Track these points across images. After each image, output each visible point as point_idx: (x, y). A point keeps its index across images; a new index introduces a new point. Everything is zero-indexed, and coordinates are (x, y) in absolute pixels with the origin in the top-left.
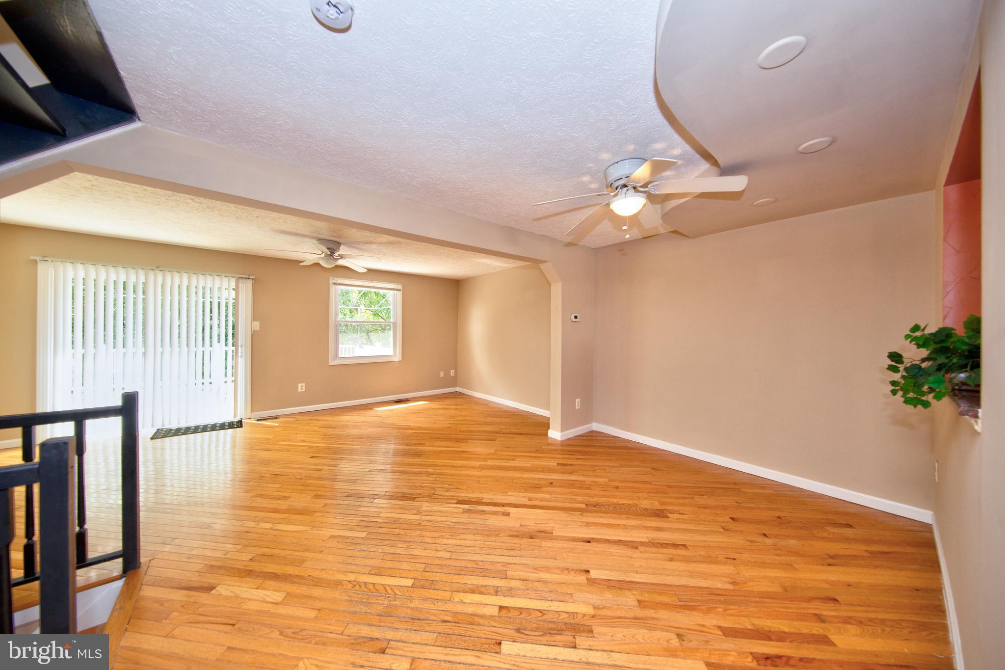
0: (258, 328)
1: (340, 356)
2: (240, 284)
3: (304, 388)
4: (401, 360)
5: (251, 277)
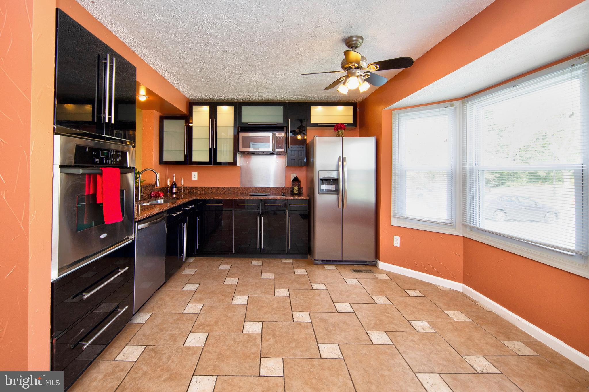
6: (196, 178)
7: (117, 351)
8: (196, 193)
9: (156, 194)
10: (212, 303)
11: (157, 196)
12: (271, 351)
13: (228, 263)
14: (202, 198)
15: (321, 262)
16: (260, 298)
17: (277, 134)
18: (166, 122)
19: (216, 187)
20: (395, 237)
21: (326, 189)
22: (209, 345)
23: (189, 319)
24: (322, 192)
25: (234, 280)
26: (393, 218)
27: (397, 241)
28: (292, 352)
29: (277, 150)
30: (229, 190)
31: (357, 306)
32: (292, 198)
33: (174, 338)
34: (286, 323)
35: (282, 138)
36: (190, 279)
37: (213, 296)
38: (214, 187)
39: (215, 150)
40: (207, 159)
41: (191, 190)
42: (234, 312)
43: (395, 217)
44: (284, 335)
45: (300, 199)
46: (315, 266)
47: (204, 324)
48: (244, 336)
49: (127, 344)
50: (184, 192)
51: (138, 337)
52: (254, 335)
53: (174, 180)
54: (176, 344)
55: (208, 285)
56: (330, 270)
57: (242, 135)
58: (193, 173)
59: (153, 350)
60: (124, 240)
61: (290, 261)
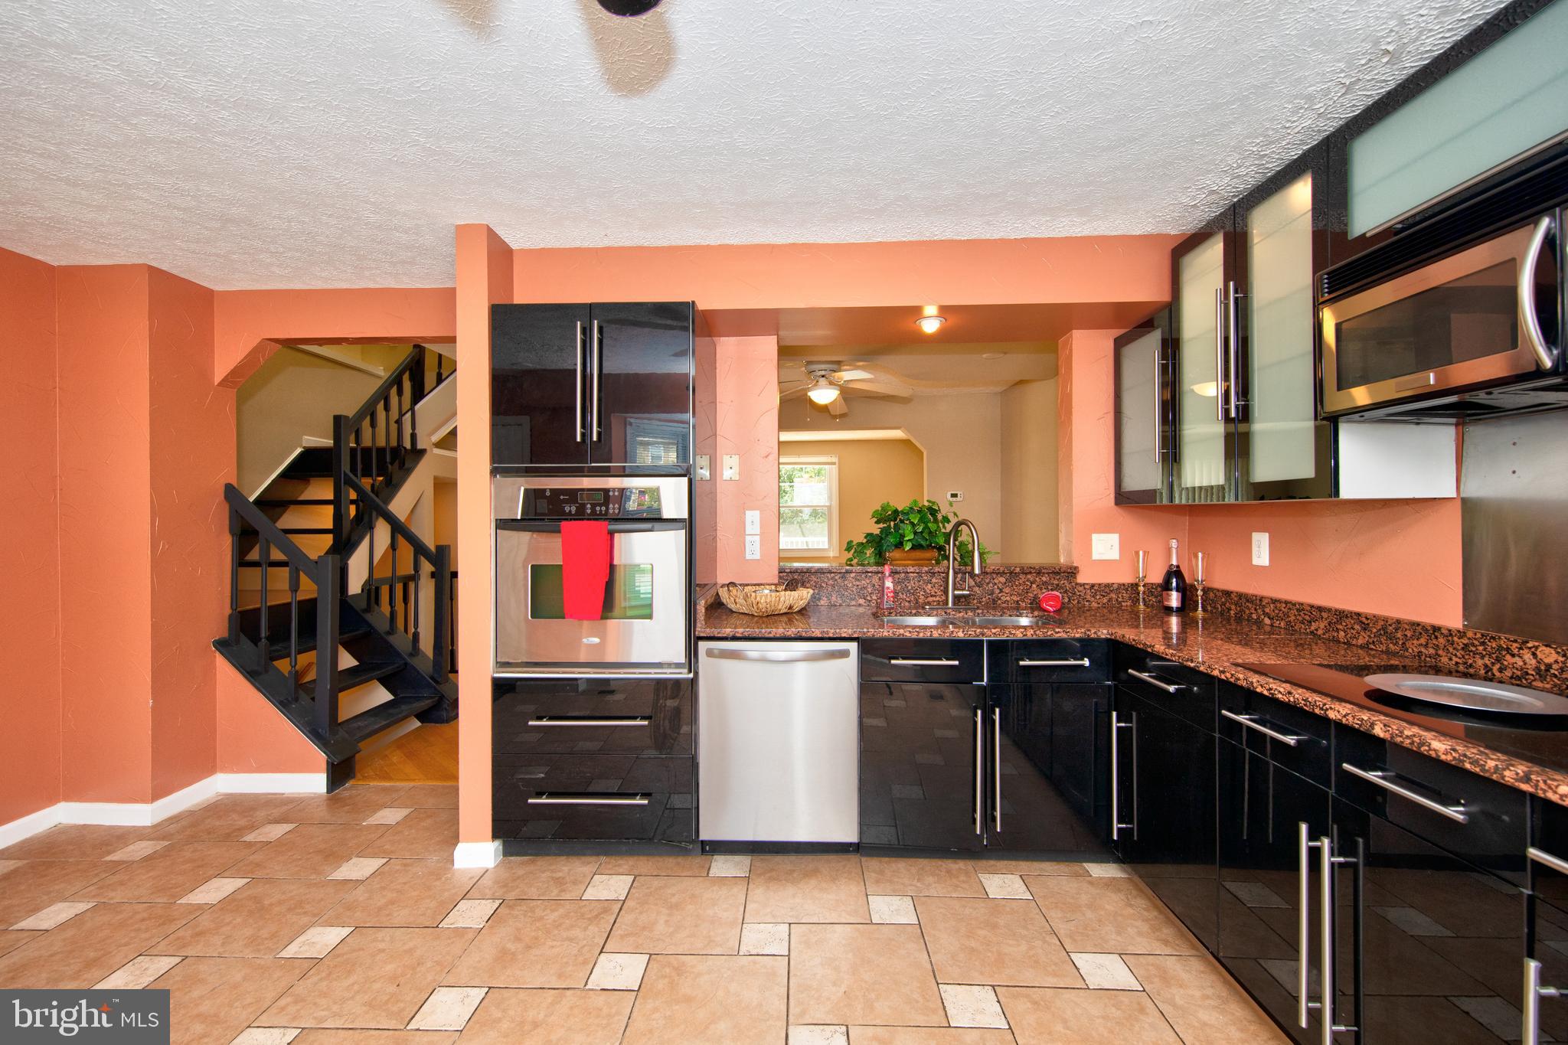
4: (838, 555)
6: (1264, 560)
40: (1220, 476)
41: (1243, 609)
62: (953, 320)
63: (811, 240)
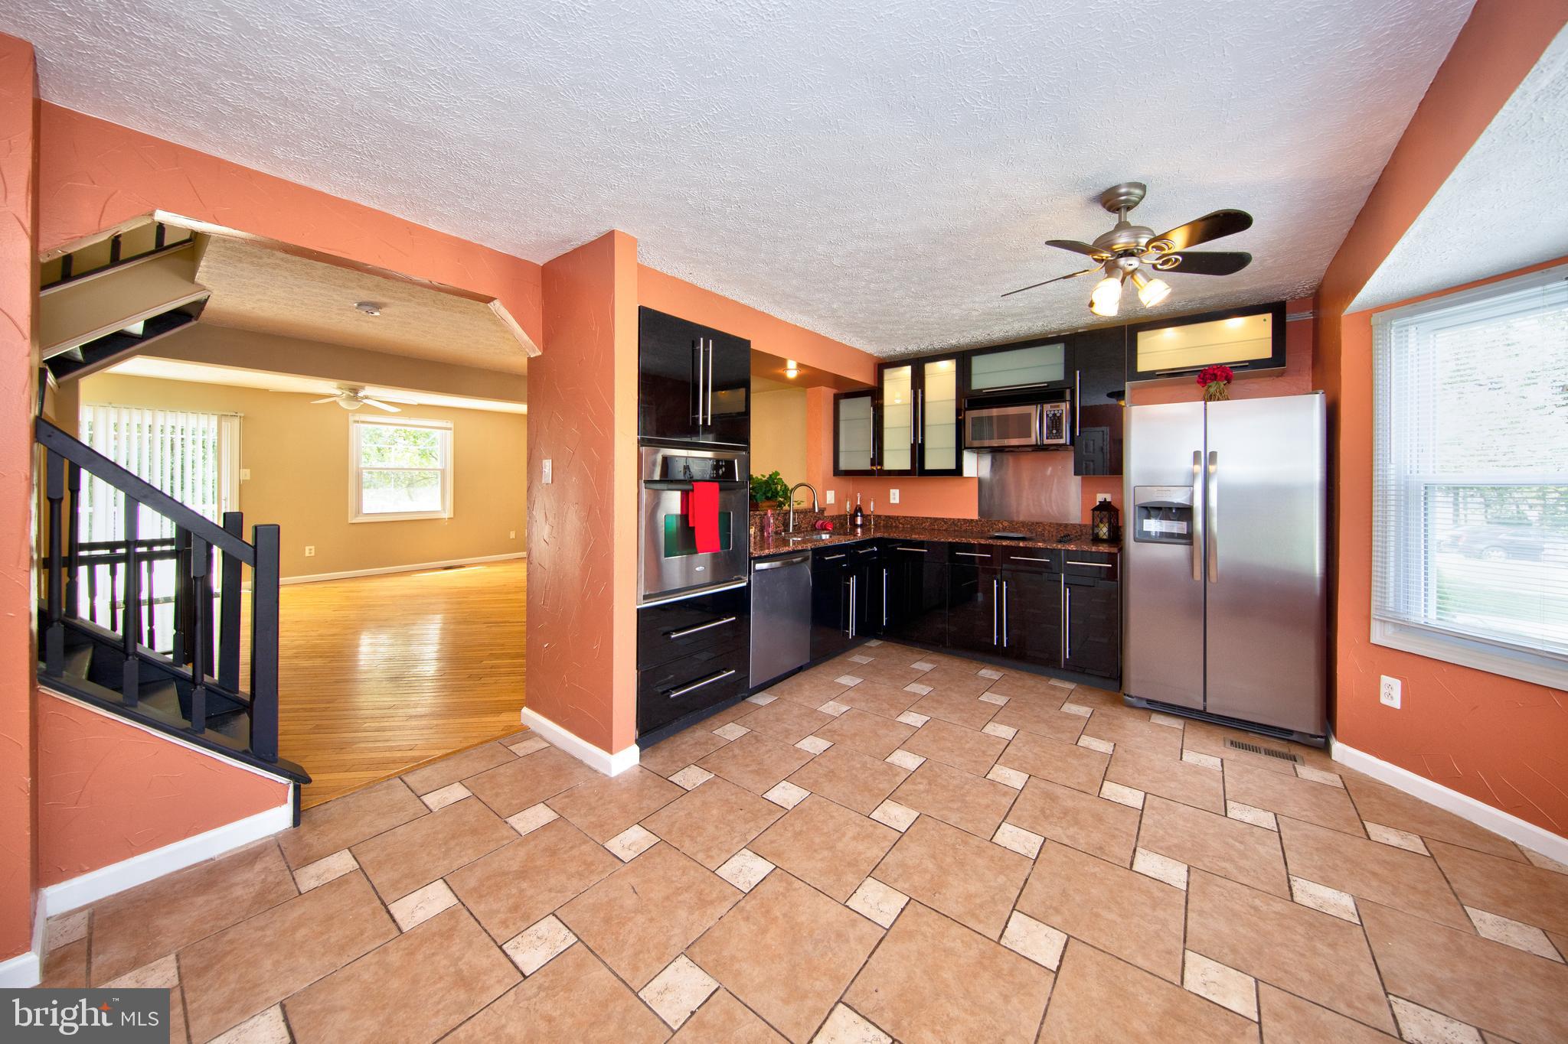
0: (248, 478)
1: (364, 512)
2: (223, 423)
3: (313, 551)
4: (452, 516)
5: (239, 414)
6: (897, 501)
7: (719, 724)
8: (896, 527)
9: (822, 525)
10: (866, 709)
11: (824, 528)
12: (910, 798)
13: (932, 662)
14: (892, 535)
15: (1144, 704)
16: (950, 726)
17: (1047, 407)
18: (844, 404)
19: (931, 518)
20: (1385, 679)
21: (1158, 530)
22: (824, 757)
23: (820, 719)
24: (1145, 538)
25: (923, 689)
26: (1378, 623)
27: (1391, 692)
28: (945, 812)
29: (1046, 442)
30: (956, 525)
31: (1163, 803)
32: (1094, 549)
33: (787, 733)
34: (967, 775)
35: (1058, 415)
36: (856, 669)
37: (872, 701)
38: (927, 518)
39: (922, 447)
40: (907, 466)
41: (889, 521)
42: (891, 731)
43: (1385, 622)
44: (951, 788)
45: (1093, 550)
46: (1126, 709)
47: (835, 731)
48: (882, 764)
49: (733, 722)
50: (874, 525)
51: (749, 718)
52: (899, 770)
53: (859, 503)
54: (786, 740)
55: (877, 685)
56: (1160, 726)
57: (971, 415)
58: (892, 491)
59: (756, 737)
60: (733, 581)
61: (1071, 686)
62: (804, 371)
63: (727, 294)
